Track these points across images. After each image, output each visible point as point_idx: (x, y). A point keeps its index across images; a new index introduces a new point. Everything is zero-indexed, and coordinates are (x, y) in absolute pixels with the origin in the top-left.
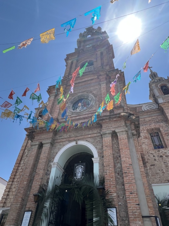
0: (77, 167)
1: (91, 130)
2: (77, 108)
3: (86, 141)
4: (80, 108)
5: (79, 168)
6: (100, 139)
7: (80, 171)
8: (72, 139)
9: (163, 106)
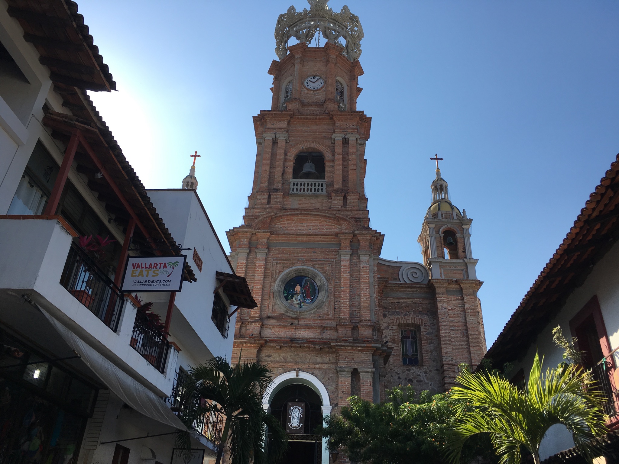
0: (292, 408)
1: (319, 356)
2: (292, 297)
3: (312, 374)
4: (299, 298)
5: (296, 410)
6: (333, 375)
7: (297, 415)
8: (288, 365)
9: (436, 285)
